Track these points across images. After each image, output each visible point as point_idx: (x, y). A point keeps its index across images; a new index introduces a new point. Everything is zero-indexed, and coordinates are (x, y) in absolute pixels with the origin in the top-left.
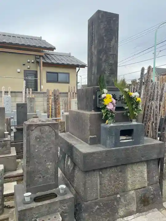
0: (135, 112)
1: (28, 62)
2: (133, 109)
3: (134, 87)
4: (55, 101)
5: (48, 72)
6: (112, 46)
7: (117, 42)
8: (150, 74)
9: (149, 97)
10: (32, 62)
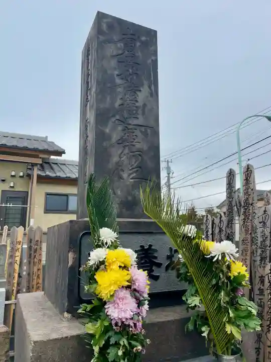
0: (230, 321)
1: (12, 176)
2: (221, 310)
3: (213, 221)
4: (30, 255)
5: (48, 194)
6: (140, 104)
7: (154, 94)
8: (251, 186)
9: (259, 251)
10: (21, 177)
